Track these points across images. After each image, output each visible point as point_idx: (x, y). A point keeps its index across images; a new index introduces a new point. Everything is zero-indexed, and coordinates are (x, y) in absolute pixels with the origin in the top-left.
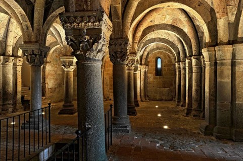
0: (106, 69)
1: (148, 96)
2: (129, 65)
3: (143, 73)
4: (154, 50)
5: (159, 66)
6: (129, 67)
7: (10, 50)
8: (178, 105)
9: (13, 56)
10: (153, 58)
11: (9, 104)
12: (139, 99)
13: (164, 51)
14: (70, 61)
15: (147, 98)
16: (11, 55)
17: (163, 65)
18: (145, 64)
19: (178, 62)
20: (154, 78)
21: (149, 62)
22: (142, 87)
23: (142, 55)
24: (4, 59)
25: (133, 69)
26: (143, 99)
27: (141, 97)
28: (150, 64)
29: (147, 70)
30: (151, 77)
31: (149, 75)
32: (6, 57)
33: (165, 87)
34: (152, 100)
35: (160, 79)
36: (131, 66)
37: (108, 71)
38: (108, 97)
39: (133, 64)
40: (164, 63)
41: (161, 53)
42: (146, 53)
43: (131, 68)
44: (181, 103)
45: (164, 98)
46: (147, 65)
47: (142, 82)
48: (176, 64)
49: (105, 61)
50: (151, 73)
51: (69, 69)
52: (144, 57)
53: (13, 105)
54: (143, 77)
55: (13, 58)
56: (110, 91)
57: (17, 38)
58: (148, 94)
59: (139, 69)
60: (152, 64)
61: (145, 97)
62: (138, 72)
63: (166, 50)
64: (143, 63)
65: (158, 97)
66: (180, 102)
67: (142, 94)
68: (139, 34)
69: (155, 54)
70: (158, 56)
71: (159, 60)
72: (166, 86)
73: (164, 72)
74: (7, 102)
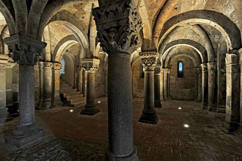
0: (135, 72)
1: (170, 96)
2: (148, 65)
3: (165, 75)
4: (176, 54)
5: (181, 69)
6: (148, 66)
7: (48, 57)
8: (204, 108)
9: (51, 61)
10: (175, 62)
11: (48, 101)
12: (161, 98)
13: (186, 55)
14: (90, 63)
15: (169, 97)
16: (50, 60)
17: (185, 68)
18: (167, 68)
19: (204, 63)
20: (176, 80)
21: (171, 65)
22: (165, 87)
23: (165, 60)
24: (44, 64)
25: (153, 69)
26: (166, 98)
27: (164, 97)
28: (172, 67)
29: (169, 72)
30: (173, 79)
31: (171, 77)
32: (45, 63)
33: (187, 88)
34: (174, 99)
35: (181, 80)
36: (151, 66)
37: (136, 74)
38: (136, 95)
39: (153, 63)
40: (186, 66)
41: (182, 57)
42: (168, 57)
43: (150, 68)
44: (209, 107)
45: (185, 98)
46: (169, 68)
47: (165, 84)
48: (202, 65)
49: (134, 66)
50: (173, 75)
51: (89, 71)
52: (167, 61)
53: (51, 101)
54: (165, 79)
55: (51, 63)
56: (138, 90)
57: (55, 46)
58: (171, 94)
59: (162, 72)
60: (174, 67)
61: (168, 97)
62: (160, 74)
63: (187, 55)
64: (165, 66)
65: (180, 97)
66: (207, 105)
67: (165, 94)
68: (160, 26)
69: (177, 58)
70: (180, 60)
71: (181, 64)
72: (188, 86)
73: (185, 75)
74: (46, 100)
